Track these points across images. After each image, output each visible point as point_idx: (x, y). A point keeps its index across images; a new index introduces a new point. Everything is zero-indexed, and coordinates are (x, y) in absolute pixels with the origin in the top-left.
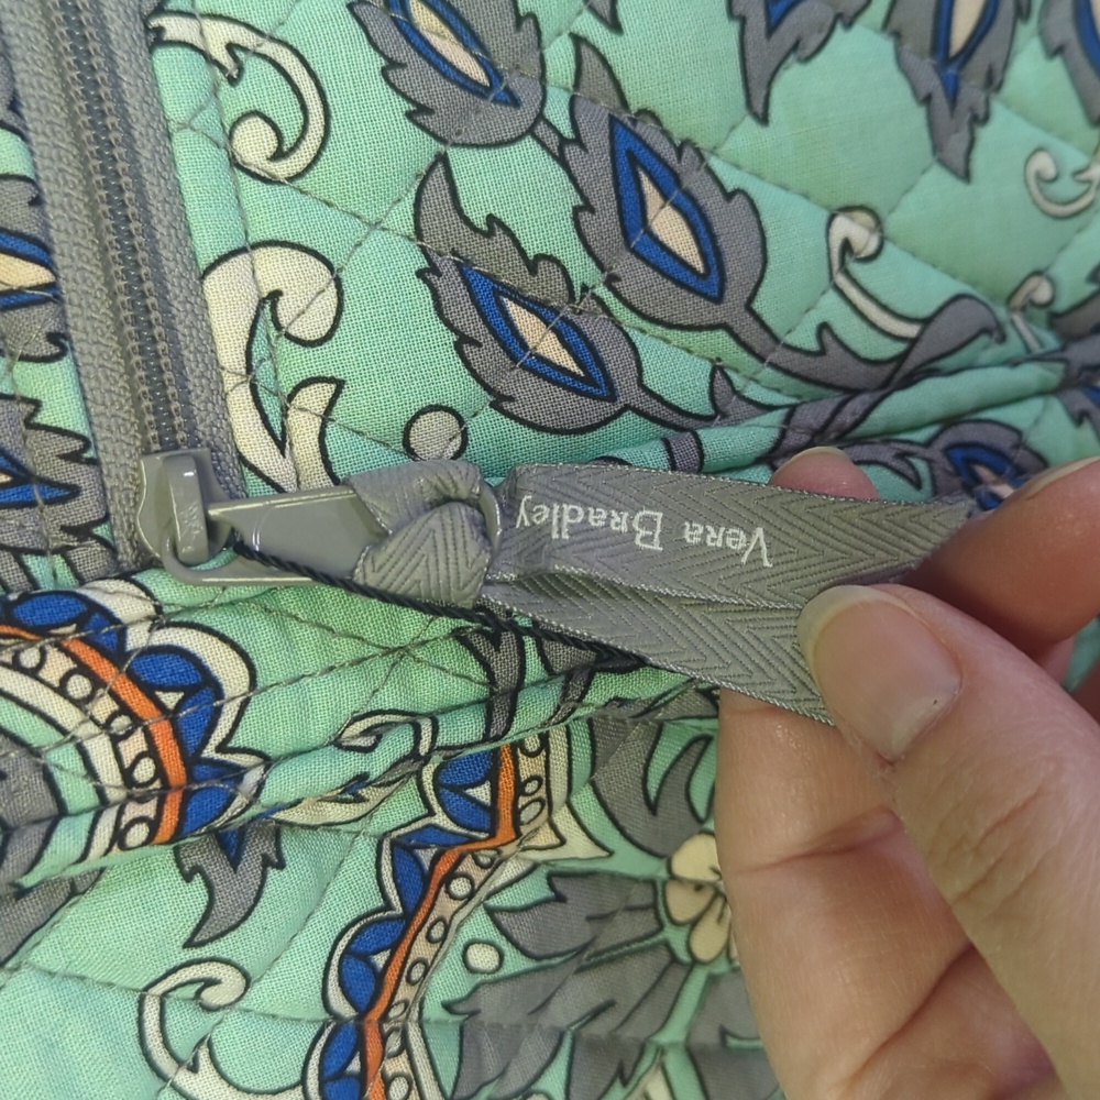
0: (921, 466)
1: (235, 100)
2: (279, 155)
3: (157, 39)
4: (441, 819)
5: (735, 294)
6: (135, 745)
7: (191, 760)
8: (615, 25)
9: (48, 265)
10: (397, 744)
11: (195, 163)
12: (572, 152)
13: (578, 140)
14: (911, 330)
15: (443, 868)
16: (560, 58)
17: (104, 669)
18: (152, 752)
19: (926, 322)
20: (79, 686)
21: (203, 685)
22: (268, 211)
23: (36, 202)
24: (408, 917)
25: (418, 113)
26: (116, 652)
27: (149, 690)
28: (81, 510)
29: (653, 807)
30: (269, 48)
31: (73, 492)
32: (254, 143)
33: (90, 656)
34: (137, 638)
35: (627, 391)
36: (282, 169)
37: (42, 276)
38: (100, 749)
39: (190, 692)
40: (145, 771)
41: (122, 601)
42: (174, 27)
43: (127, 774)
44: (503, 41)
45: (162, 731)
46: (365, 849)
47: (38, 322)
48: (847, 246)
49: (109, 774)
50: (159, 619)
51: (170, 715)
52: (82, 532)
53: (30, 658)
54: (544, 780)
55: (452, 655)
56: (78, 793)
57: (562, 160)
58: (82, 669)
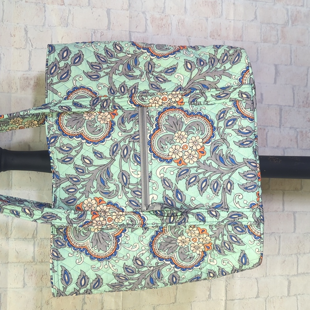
0: (194, 215)
1: (153, 185)
2: (155, 189)
3: (150, 181)
4: (159, 230)
5: (183, 201)
6: (140, 221)
7: (143, 223)
8: (178, 184)
9: (141, 193)
10: (155, 225)
11: (150, 189)
12: (173, 191)
13: (174, 190)
14: (196, 206)
15: (159, 234)
16: (174, 185)
17: (140, 217)
18: (141, 222)
19: (197, 205)
20: (138, 217)
21: (145, 219)
22: (154, 192)
23: (141, 190)
24: (156, 236)
25: (164, 188)
26: (140, 216)
27: (142, 218)
28: (140, 207)
29: (175, 234)
30: (156, 183)
31: (140, 206)
32: (154, 188)
33: (139, 216)
34: (142, 215)
35: (174, 206)
36: (155, 190)
37: (140, 194)
38: (139, 221)
39: (144, 219)
40: (141, 223)
41: (141, 213)
42: (151, 181)
43: (140, 223)
44: (170, 184)
45: (142, 221)
46: (154, 231)
47: (140, 196)
48: (192, 199)
49: (139, 223)
50: (143, 215)
51: (143, 220)
52: (140, 209)
53: (136, 215)
54: (166, 229)
55: (160, 220)
56: (137, 223)
57: (172, 192)
58: (138, 216)
